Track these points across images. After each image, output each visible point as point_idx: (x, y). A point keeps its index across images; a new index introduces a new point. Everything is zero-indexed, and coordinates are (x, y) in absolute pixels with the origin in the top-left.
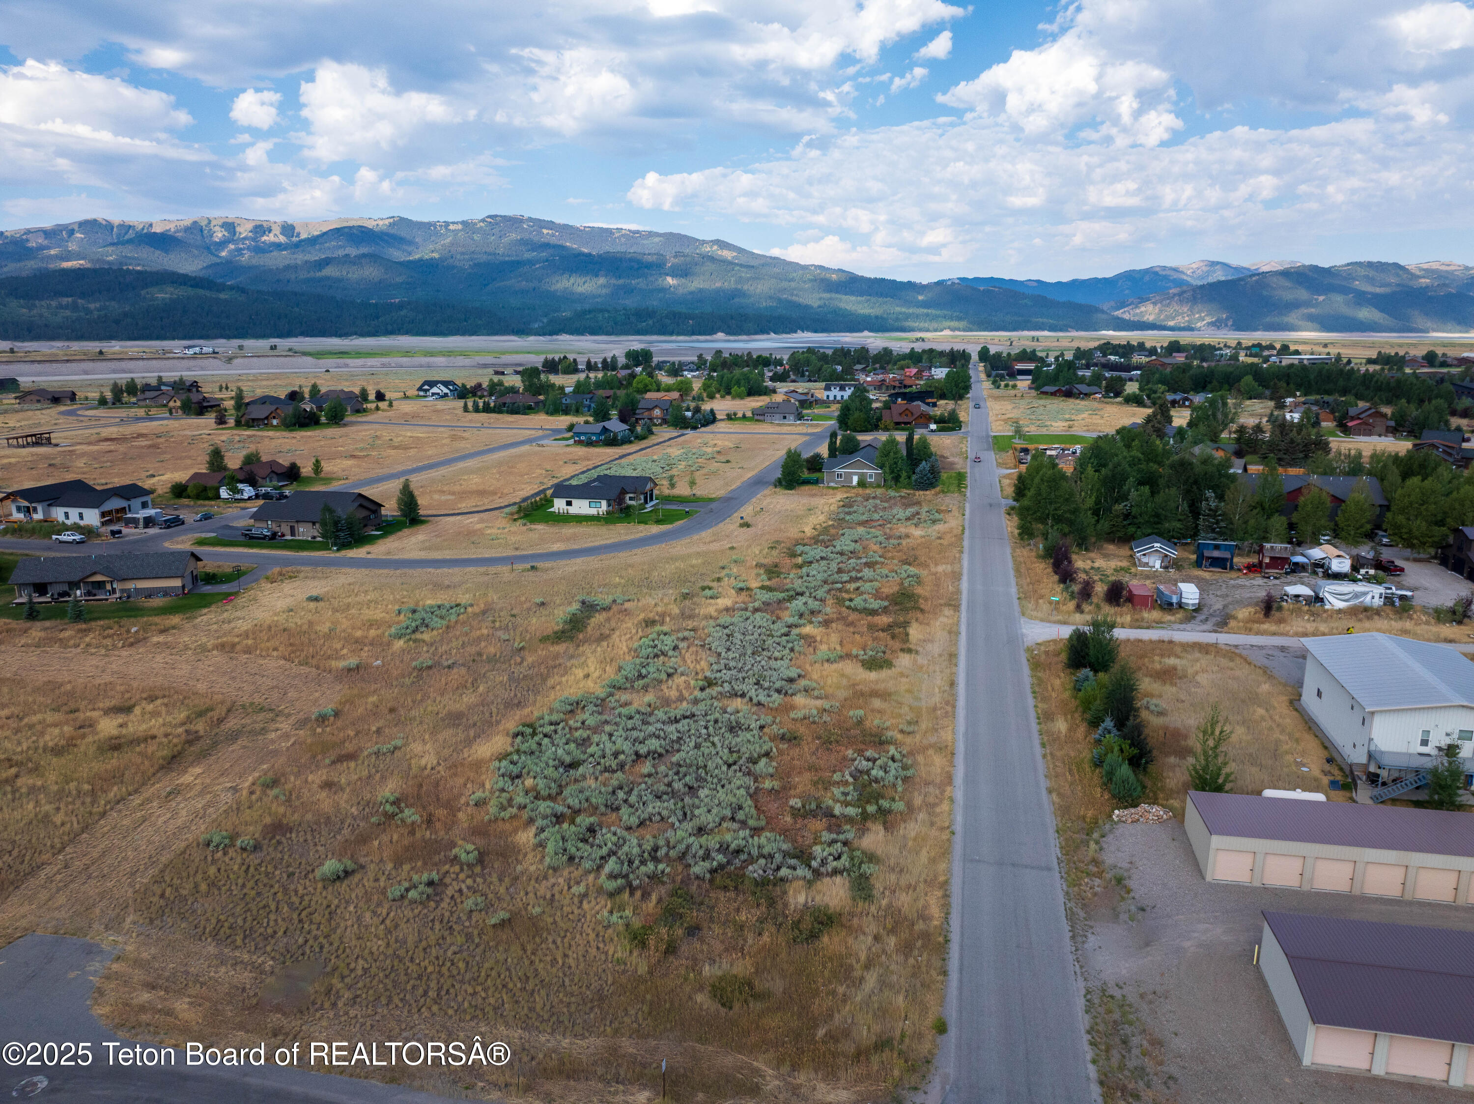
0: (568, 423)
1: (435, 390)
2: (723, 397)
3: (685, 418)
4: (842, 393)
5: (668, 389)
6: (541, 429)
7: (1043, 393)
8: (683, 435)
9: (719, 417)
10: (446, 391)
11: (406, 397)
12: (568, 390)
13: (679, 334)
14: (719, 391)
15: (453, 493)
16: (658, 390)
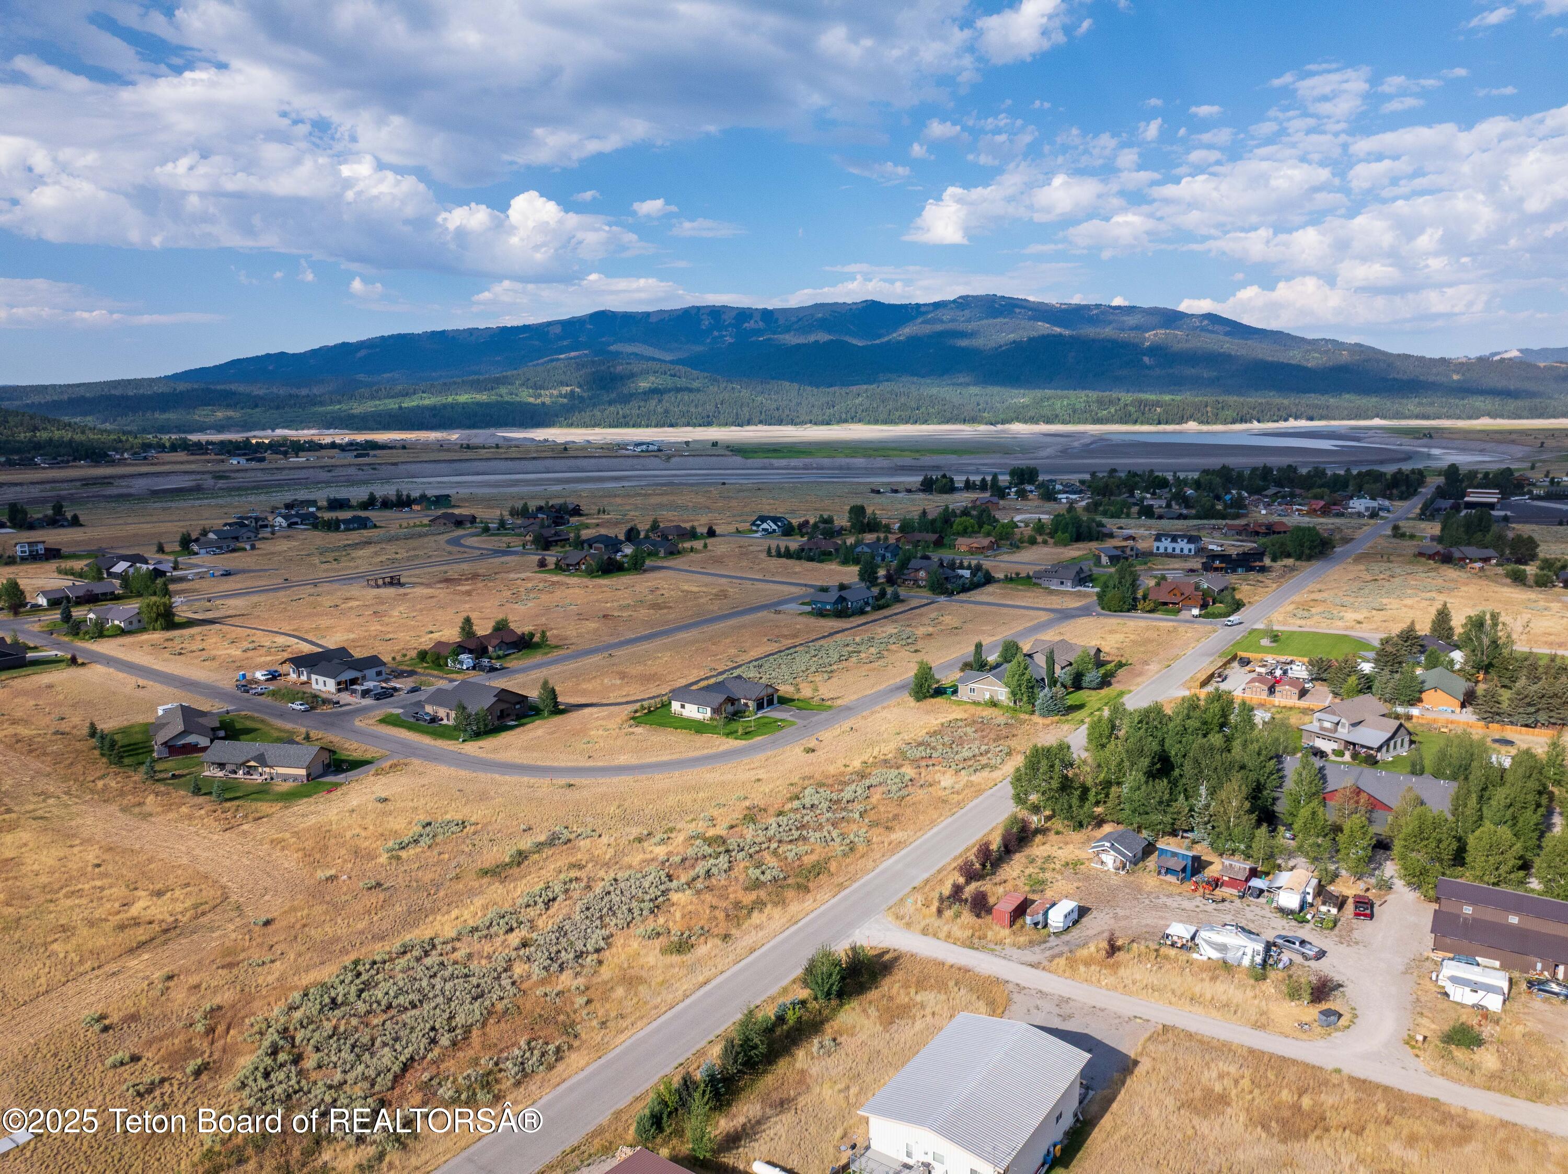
1: (765, 526)
3: (943, 583)
4: (1174, 545)
6: (809, 585)
7: (1420, 554)
8: (931, 603)
9: (996, 577)
10: (774, 527)
11: (737, 532)
13: (1142, 423)
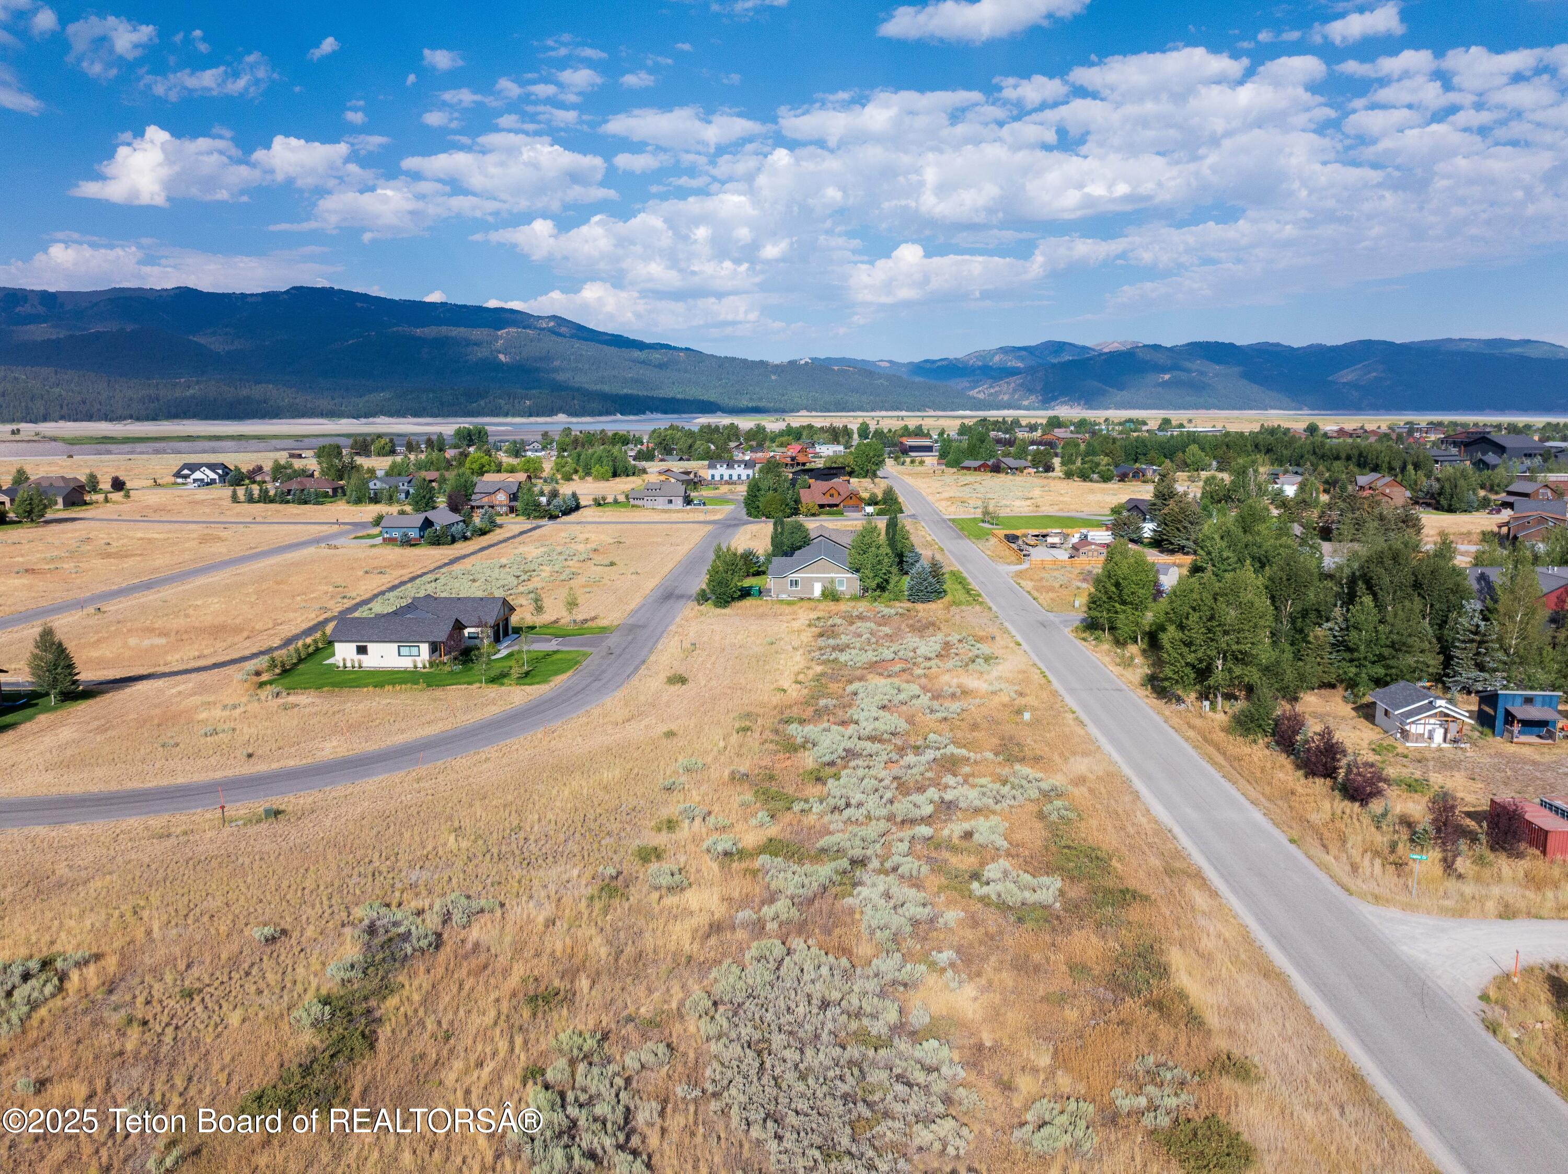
0: (375, 515)
1: (198, 475)
2: (582, 478)
3: (539, 505)
4: (731, 471)
5: (512, 470)
6: (337, 523)
7: (963, 468)
8: (539, 527)
9: (583, 503)
10: (213, 476)
11: (156, 484)
12: (380, 473)
13: (514, 416)
14: (576, 472)
15: (164, 634)
16: (499, 471)
